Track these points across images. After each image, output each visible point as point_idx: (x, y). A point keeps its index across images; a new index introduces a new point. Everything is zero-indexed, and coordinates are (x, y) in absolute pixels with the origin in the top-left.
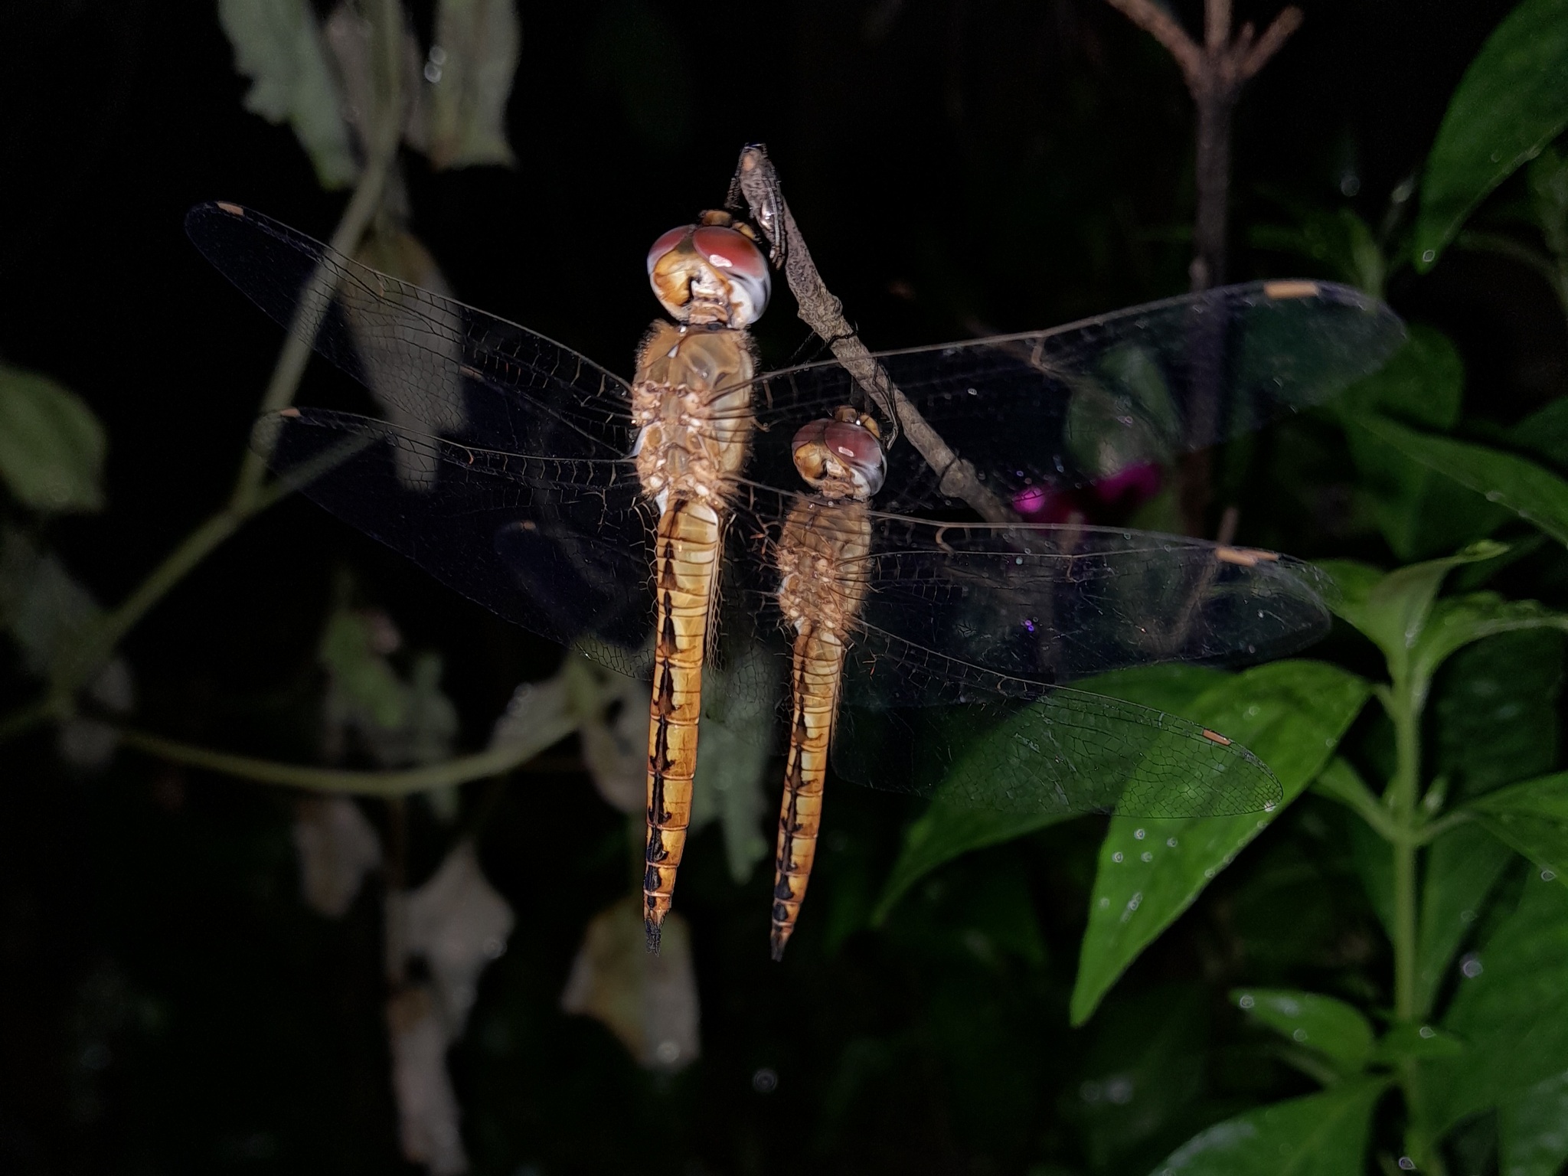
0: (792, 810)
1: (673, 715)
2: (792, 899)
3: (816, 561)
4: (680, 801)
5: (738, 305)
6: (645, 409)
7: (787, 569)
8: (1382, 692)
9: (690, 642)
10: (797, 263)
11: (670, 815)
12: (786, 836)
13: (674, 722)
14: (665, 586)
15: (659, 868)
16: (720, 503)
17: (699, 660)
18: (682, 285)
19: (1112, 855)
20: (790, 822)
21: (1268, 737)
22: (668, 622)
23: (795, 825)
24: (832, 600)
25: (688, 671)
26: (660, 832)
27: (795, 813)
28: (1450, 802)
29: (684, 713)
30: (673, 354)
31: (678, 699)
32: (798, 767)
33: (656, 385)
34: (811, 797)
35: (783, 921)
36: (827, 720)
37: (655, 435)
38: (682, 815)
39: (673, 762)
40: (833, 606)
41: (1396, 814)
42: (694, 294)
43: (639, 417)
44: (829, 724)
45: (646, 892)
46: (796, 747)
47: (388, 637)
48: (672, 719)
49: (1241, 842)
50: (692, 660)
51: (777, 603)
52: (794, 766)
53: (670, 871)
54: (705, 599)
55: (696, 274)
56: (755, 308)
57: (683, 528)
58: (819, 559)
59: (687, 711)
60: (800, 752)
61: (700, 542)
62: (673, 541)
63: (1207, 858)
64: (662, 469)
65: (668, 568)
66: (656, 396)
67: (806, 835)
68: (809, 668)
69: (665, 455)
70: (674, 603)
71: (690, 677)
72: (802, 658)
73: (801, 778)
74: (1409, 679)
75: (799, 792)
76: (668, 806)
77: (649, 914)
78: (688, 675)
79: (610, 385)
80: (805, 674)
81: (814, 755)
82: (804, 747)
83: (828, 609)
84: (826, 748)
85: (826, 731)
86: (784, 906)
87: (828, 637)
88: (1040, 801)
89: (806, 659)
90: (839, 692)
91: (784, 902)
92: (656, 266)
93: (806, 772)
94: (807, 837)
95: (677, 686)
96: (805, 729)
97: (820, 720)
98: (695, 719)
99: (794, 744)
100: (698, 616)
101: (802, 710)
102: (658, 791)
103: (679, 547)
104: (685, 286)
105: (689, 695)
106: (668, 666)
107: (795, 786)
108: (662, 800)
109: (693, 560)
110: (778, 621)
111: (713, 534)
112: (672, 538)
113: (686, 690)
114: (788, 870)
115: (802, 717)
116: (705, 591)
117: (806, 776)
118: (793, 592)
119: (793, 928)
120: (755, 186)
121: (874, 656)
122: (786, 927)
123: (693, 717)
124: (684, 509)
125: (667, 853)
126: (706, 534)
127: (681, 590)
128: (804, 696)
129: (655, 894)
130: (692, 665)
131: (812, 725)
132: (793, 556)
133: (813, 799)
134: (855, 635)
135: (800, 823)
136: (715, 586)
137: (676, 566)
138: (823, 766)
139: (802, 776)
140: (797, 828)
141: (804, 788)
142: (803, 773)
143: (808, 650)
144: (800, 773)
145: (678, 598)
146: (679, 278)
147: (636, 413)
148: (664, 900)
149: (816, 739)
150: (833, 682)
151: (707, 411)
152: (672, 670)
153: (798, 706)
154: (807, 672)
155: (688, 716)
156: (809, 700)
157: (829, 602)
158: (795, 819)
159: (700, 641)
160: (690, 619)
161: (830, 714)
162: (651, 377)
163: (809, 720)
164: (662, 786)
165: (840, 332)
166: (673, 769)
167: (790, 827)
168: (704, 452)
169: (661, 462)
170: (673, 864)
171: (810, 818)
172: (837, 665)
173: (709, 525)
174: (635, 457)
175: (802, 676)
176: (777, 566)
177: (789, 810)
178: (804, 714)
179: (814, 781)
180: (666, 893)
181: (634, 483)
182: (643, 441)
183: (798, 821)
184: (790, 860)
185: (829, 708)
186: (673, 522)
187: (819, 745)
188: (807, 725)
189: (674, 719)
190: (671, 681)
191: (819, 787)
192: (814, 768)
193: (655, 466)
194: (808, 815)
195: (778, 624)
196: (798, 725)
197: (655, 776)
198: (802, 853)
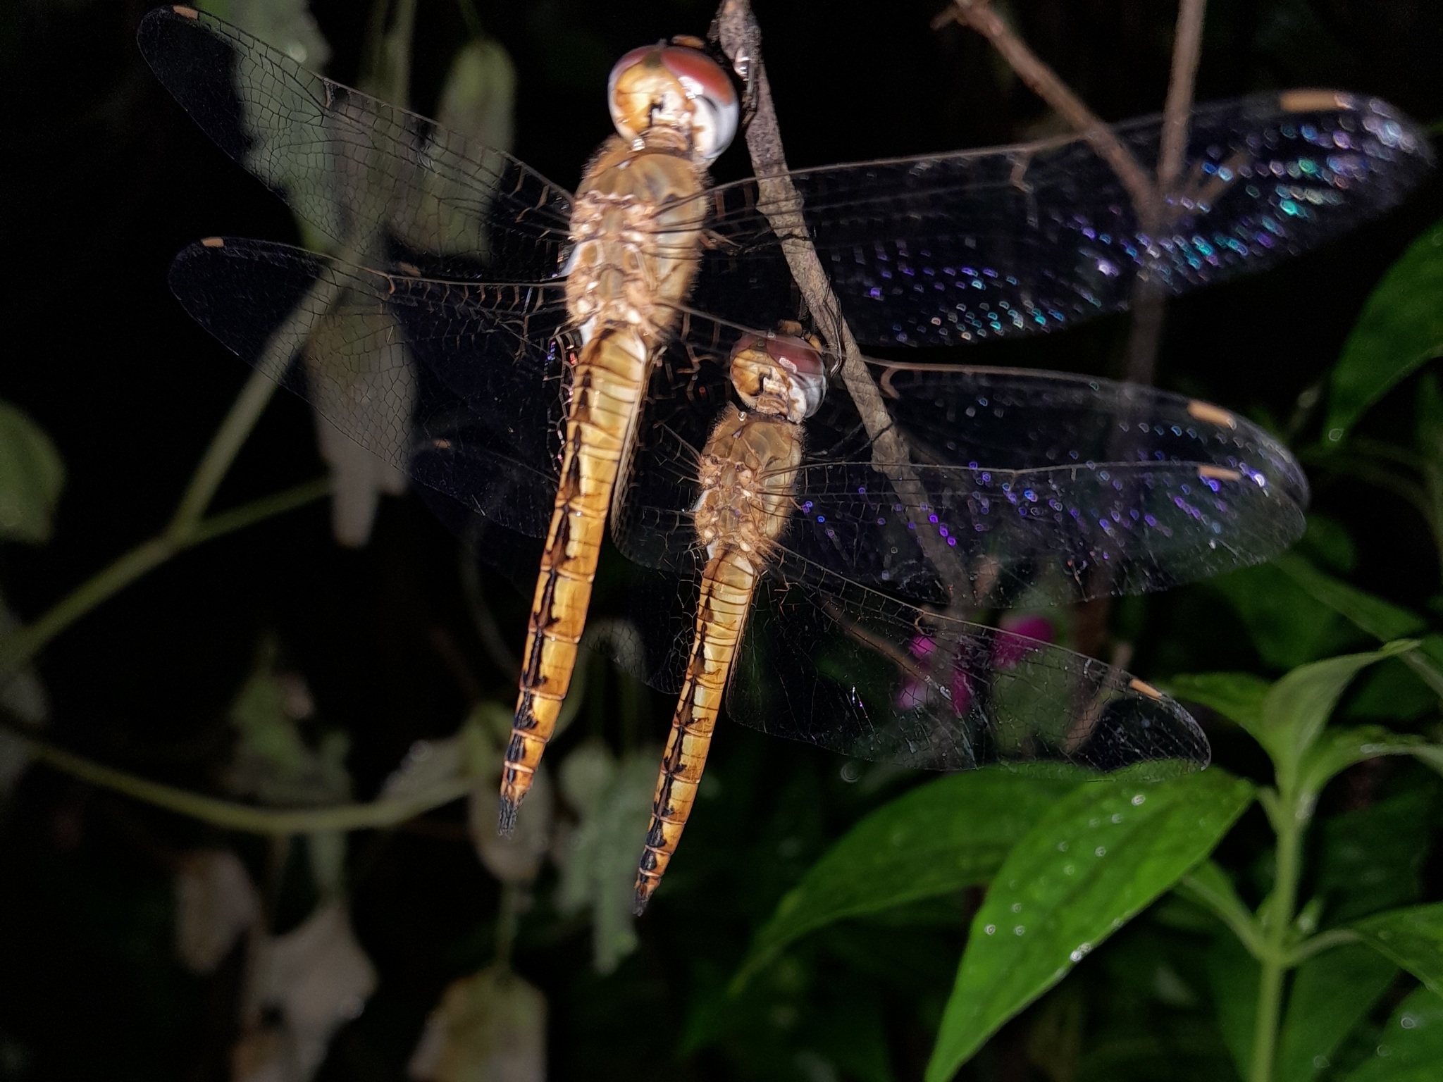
0: (677, 750)
1: (566, 565)
2: (662, 848)
3: (740, 471)
4: (560, 665)
5: (699, 129)
6: (584, 222)
7: (708, 481)
8: (1267, 797)
9: (597, 488)
10: (765, 134)
11: (546, 679)
12: (667, 777)
13: (566, 574)
14: (577, 418)
15: (525, 738)
16: (650, 331)
17: (603, 510)
18: (643, 110)
19: (985, 926)
20: (673, 762)
21: (1156, 822)
22: (575, 462)
23: (678, 765)
24: (750, 518)
25: (589, 519)
26: (532, 696)
27: (680, 753)
28: (1324, 924)
29: (578, 566)
30: (623, 166)
31: (573, 549)
32: (690, 701)
33: (600, 196)
34: (700, 737)
35: (650, 870)
36: (728, 655)
37: (591, 254)
38: (559, 683)
39: (557, 620)
40: (751, 526)
41: (1267, 932)
42: (654, 122)
43: (578, 231)
44: (729, 660)
45: (507, 764)
46: (690, 680)
47: (301, 703)
48: (566, 570)
49: (1117, 923)
50: (595, 506)
51: (692, 525)
52: (685, 701)
53: (537, 744)
54: (618, 444)
55: (659, 100)
56: (717, 139)
57: (606, 356)
58: (743, 470)
59: (582, 564)
60: (694, 685)
61: (624, 375)
62: (593, 369)
63: (1082, 934)
64: (593, 293)
65: (584, 400)
66: (597, 208)
67: (688, 778)
68: (715, 593)
69: (598, 277)
70: (584, 439)
71: (590, 526)
72: (710, 581)
73: (692, 714)
74: (1295, 795)
75: (687, 729)
76: (546, 669)
77: (506, 790)
78: (588, 524)
79: (551, 198)
80: (711, 599)
81: (708, 691)
82: (700, 680)
83: (746, 529)
84: (722, 686)
85: (725, 667)
86: (654, 854)
87: (741, 562)
88: (944, 755)
89: (714, 582)
90: (745, 626)
91: (654, 850)
92: (618, 82)
93: (698, 708)
94: (689, 781)
95: (576, 533)
96: (703, 660)
97: (721, 653)
98: (588, 575)
99: (688, 677)
100: (608, 460)
101: (703, 639)
102: (537, 650)
103: (599, 376)
104: (645, 113)
105: (587, 547)
106: (568, 511)
107: (683, 721)
108: (539, 661)
109: (612, 393)
110: (691, 545)
111: (638, 372)
112: (594, 365)
113: (584, 540)
114: (663, 815)
115: (701, 647)
116: (621, 433)
117: (698, 713)
118: (711, 509)
119: (660, 880)
120: (733, 30)
121: (787, 584)
122: (653, 877)
123: (587, 572)
124: (612, 338)
125: (537, 722)
126: (630, 368)
127: (594, 424)
128: (708, 624)
129: (517, 767)
130: (594, 514)
131: (712, 658)
132: (716, 466)
133: (702, 739)
134: (772, 561)
135: (684, 763)
136: (631, 431)
137: (595, 398)
138: (717, 705)
139: (693, 712)
140: (679, 769)
141: (693, 726)
142: (695, 708)
143: (718, 573)
144: (691, 709)
145: (589, 433)
146: (641, 101)
147: (573, 227)
148: (525, 774)
149: (714, 673)
150: (740, 616)
151: (650, 225)
152: (572, 516)
153: (698, 636)
154: (714, 597)
155: (582, 570)
156: (713, 628)
157: (747, 521)
158: (679, 759)
159: (606, 489)
160: (599, 461)
161: (732, 649)
162: (598, 187)
163: (709, 652)
164: (542, 645)
165: (797, 231)
166: (557, 627)
167: (671, 768)
168: (641, 272)
169: (592, 285)
170: (542, 737)
171: (695, 760)
172: (746, 596)
173: (634, 361)
174: (565, 279)
175: (708, 602)
176: (697, 478)
177: (673, 749)
178: (705, 644)
179: (705, 719)
180: (530, 767)
181: (561, 307)
182: (577, 261)
183: (682, 762)
184: (667, 803)
185: (732, 642)
186: (597, 349)
187: (716, 681)
188: (706, 657)
189: (566, 571)
190: (568, 527)
191: (709, 726)
192: (707, 706)
193: (585, 287)
194: (693, 756)
195: (690, 547)
196: (696, 656)
197: (536, 634)
198: (682, 798)
